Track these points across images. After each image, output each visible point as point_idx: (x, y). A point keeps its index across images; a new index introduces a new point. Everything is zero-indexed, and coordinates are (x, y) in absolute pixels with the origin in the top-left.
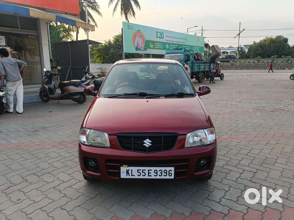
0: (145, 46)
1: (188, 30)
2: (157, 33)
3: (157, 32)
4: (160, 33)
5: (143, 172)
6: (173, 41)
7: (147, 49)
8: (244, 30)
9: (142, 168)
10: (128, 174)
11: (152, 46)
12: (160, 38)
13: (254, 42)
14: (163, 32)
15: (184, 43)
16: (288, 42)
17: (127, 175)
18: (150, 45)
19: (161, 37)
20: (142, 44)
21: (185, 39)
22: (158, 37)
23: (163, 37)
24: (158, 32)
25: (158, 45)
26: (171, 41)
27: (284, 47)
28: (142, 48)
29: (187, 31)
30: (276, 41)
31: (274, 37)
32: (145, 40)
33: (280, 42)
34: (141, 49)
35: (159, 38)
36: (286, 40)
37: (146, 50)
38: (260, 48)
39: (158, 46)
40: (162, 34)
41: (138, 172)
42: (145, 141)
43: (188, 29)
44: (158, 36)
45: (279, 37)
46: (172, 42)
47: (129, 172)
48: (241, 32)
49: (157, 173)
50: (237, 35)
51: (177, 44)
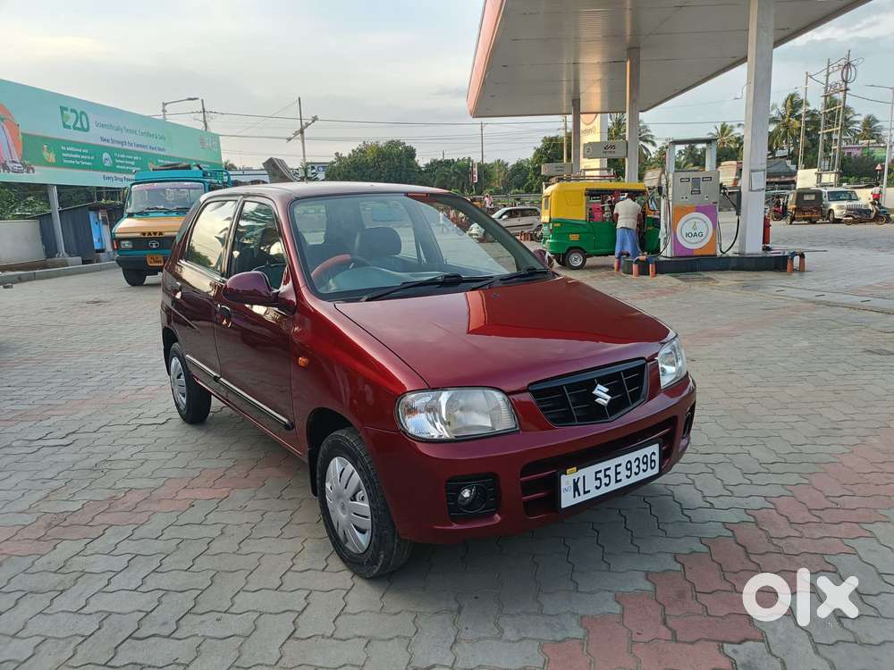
0: (23, 157)
1: (166, 107)
2: (62, 113)
3: (63, 109)
4: (74, 112)
5: (606, 476)
6: (122, 143)
7: (35, 168)
8: (315, 119)
9: (601, 466)
10: (576, 493)
11: (51, 157)
12: (79, 129)
13: (337, 154)
14: (85, 111)
15: (160, 149)
16: (416, 159)
17: (575, 496)
18: (45, 154)
19: (78, 125)
20: (13, 149)
21: (162, 138)
22: (69, 127)
23: (86, 127)
24: (66, 109)
25: (74, 153)
26: (118, 142)
27: (410, 169)
28: (14, 162)
29: (164, 111)
30: (390, 154)
31: (382, 144)
32: (22, 134)
33: (399, 155)
34: (10, 165)
35: (75, 128)
36: (411, 153)
37: (29, 169)
38: (355, 171)
39: (76, 156)
40: (83, 117)
41: (597, 479)
42: (596, 392)
43: (165, 104)
44: (70, 123)
45: (393, 144)
46: (120, 146)
47: (579, 484)
48: (307, 125)
49: (630, 469)
50: (296, 134)
51: (139, 154)
